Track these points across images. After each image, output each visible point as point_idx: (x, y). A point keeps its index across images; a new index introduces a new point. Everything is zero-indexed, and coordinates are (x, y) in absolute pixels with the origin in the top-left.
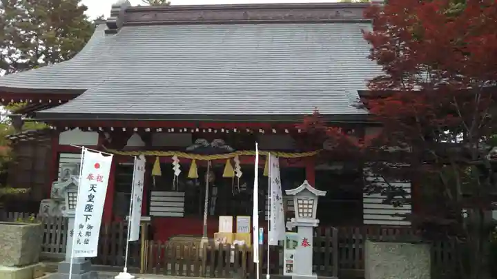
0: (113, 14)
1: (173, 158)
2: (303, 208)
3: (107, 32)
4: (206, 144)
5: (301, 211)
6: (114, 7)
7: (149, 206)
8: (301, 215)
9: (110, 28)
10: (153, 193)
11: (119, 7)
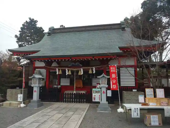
0: (49, 30)
1: (66, 70)
2: (103, 82)
3: (48, 35)
4: (74, 64)
5: (102, 83)
6: (49, 28)
7: (60, 83)
8: (102, 84)
9: (48, 34)
10: (61, 79)
11: (51, 28)
